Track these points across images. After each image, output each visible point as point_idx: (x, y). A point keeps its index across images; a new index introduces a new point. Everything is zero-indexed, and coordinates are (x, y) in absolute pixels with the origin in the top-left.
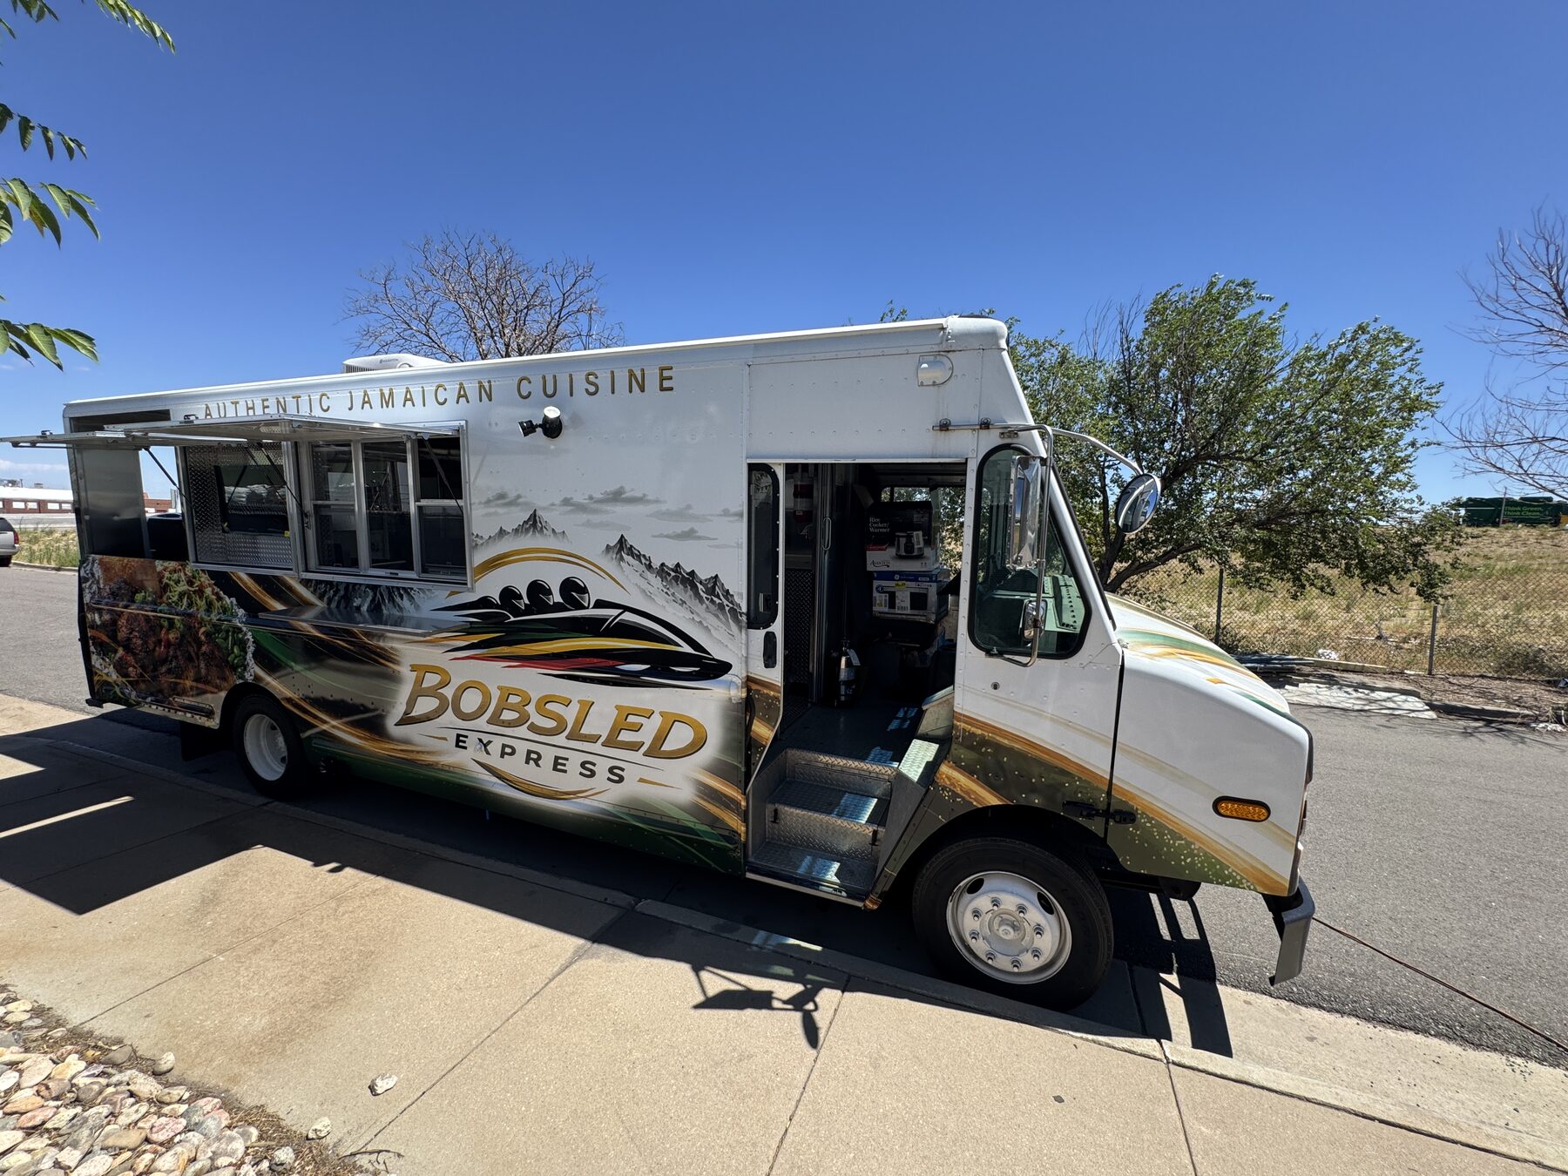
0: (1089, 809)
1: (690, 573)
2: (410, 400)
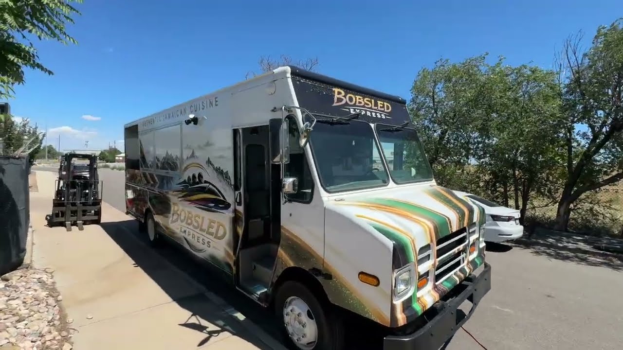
0: (318, 272)
1: (222, 170)
2: (173, 116)
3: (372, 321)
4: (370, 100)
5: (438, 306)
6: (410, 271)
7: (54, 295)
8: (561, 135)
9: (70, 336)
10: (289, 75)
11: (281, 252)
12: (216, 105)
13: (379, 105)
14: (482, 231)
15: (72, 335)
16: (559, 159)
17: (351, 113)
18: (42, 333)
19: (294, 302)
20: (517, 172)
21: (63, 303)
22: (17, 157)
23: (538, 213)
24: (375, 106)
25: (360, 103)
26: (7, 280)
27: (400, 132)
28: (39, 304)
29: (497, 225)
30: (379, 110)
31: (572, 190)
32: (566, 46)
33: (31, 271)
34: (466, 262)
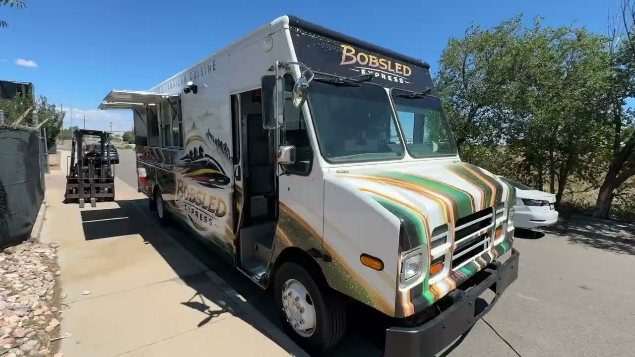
0: (317, 253)
1: (221, 142)
2: (174, 86)
3: (374, 309)
4: (386, 61)
5: (454, 295)
6: (421, 254)
7: (53, 269)
8: (609, 111)
9: (60, 311)
10: (287, 26)
11: (279, 231)
12: (214, 69)
13: (397, 68)
14: (511, 213)
15: (62, 311)
16: (604, 139)
17: (361, 74)
18: (32, 308)
19: (292, 286)
20: (554, 153)
21: (61, 278)
22: (15, 128)
23: (576, 198)
24: (391, 69)
25: (373, 63)
26: (9, 253)
27: (420, 100)
28: (35, 278)
29: (529, 210)
30: (395, 73)
31: (617, 172)
32: (623, 8)
33: (36, 245)
34: (490, 248)
